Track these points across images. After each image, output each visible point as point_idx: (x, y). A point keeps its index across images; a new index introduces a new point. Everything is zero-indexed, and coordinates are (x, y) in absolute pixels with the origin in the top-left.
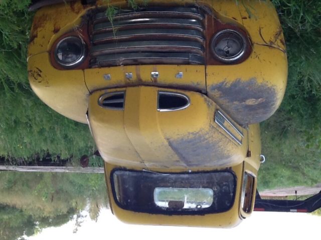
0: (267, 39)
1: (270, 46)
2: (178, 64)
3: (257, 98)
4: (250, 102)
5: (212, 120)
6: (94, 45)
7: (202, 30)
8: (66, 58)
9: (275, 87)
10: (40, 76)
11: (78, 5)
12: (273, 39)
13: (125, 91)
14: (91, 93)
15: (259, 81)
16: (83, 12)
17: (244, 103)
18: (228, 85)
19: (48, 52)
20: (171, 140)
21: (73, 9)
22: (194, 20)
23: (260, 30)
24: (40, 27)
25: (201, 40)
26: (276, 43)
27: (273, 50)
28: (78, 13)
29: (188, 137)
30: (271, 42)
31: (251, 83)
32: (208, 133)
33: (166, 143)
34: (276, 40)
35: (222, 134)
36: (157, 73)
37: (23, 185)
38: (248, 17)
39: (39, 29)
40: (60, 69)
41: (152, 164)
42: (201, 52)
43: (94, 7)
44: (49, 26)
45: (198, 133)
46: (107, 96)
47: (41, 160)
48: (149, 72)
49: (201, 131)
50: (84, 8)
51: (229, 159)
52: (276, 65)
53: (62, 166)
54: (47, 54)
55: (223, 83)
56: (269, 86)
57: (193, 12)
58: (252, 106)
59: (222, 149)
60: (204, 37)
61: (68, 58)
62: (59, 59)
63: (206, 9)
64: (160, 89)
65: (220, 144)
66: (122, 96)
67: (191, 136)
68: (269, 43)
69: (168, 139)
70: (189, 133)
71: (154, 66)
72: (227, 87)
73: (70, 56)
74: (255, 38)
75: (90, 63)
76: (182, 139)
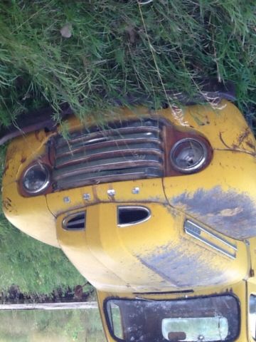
0: (229, 143)
1: (234, 150)
2: (134, 180)
3: (232, 208)
4: (226, 213)
5: (182, 231)
6: (55, 169)
7: (159, 142)
8: (33, 185)
9: (247, 194)
10: (10, 205)
11: (42, 133)
12: (236, 143)
13: (86, 211)
14: (56, 218)
15: (225, 189)
16: (46, 139)
17: (219, 215)
18: (191, 197)
19: (16, 181)
20: (142, 257)
21: (38, 138)
22: (149, 134)
23: (220, 135)
24: (11, 158)
25: (159, 153)
26: (240, 146)
27: (238, 154)
28: (41, 141)
29: (159, 252)
30: (235, 146)
31: (216, 191)
32: (180, 246)
33: (138, 261)
34: (240, 144)
35: (201, 246)
36: (113, 191)
37: (56, 326)
38: (206, 123)
39: (10, 161)
40: (28, 197)
41: (139, 287)
42: (160, 165)
43: (55, 134)
44: (18, 157)
45: (167, 247)
46: (69, 219)
47: (63, 296)
48: (105, 191)
49: (170, 243)
50: (47, 136)
51: (222, 276)
52: (243, 169)
53: (86, 301)
54: (16, 184)
55: (184, 195)
56: (240, 193)
57: (147, 125)
58: (231, 217)
59: (207, 264)
60: (162, 149)
61: (36, 185)
62: (26, 188)
63: (163, 120)
64: (119, 204)
65: (202, 258)
66: (82, 217)
67: (162, 251)
68: (232, 147)
69: (138, 257)
70: (158, 248)
71: (110, 184)
72: (190, 198)
73: (37, 182)
74: (215, 144)
75: (53, 188)
76: (154, 256)
